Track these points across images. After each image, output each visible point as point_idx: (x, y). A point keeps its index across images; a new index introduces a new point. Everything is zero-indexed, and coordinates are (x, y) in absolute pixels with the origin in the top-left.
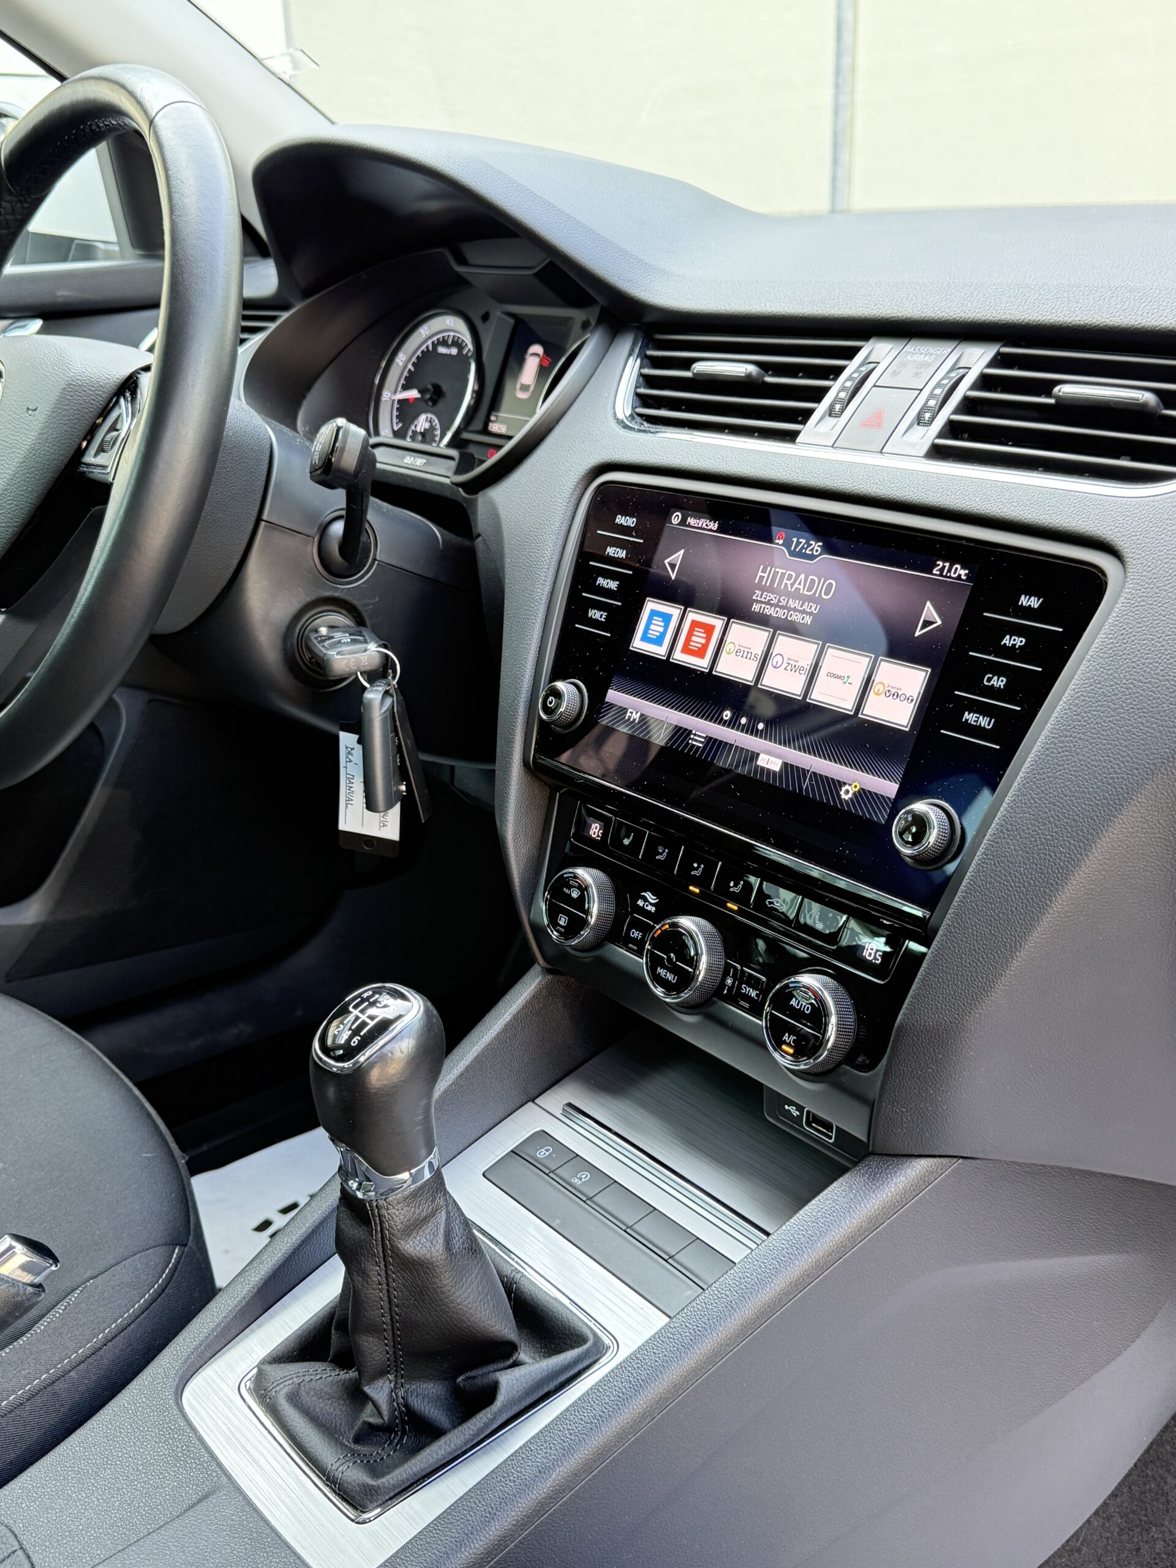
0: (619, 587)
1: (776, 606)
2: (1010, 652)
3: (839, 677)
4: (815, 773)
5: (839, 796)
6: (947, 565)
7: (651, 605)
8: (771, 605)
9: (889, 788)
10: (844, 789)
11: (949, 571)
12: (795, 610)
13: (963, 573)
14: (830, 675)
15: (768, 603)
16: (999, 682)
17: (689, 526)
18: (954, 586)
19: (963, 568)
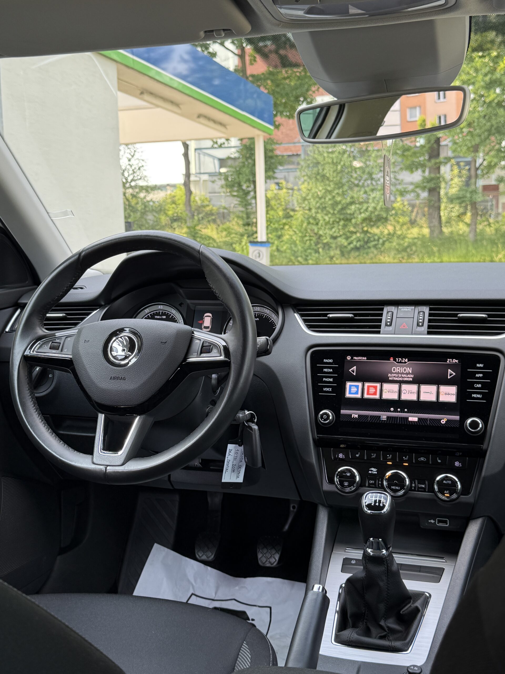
0: (333, 380)
1: (398, 377)
2: (479, 378)
3: (428, 393)
4: (430, 419)
5: (441, 423)
6: (451, 360)
7: (348, 384)
8: (396, 377)
9: (457, 418)
10: (442, 421)
11: (452, 361)
12: (405, 377)
13: (457, 361)
14: (424, 392)
15: (394, 377)
16: (479, 386)
17: (355, 359)
18: (455, 364)
19: (456, 360)
